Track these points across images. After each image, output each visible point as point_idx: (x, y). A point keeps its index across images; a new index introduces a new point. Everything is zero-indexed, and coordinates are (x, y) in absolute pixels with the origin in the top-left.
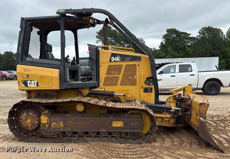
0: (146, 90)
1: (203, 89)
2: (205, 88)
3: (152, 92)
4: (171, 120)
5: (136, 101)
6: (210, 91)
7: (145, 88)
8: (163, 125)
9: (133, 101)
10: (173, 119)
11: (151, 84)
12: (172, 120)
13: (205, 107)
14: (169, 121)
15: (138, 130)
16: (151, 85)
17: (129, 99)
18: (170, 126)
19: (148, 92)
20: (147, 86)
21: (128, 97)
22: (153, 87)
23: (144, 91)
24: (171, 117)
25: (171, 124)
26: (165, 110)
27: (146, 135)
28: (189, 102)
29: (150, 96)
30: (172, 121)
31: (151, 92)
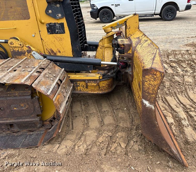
0: (52, 29)
1: (160, 14)
2: (162, 13)
3: (64, 32)
4: (101, 83)
5: (32, 53)
6: (167, 16)
7: (49, 24)
8: (90, 92)
9: (27, 53)
10: (106, 80)
11: (60, 15)
12: (103, 82)
13: (155, 79)
14: (98, 85)
15: (30, 118)
16: (60, 18)
17: (17, 49)
18: (100, 92)
19: (57, 33)
20: (53, 21)
21: (14, 46)
22: (64, 21)
23: (48, 32)
24: (101, 78)
25: (102, 90)
26: (89, 66)
27: (51, 121)
28: (130, 52)
29: (61, 39)
30: (104, 84)
31: (62, 33)
